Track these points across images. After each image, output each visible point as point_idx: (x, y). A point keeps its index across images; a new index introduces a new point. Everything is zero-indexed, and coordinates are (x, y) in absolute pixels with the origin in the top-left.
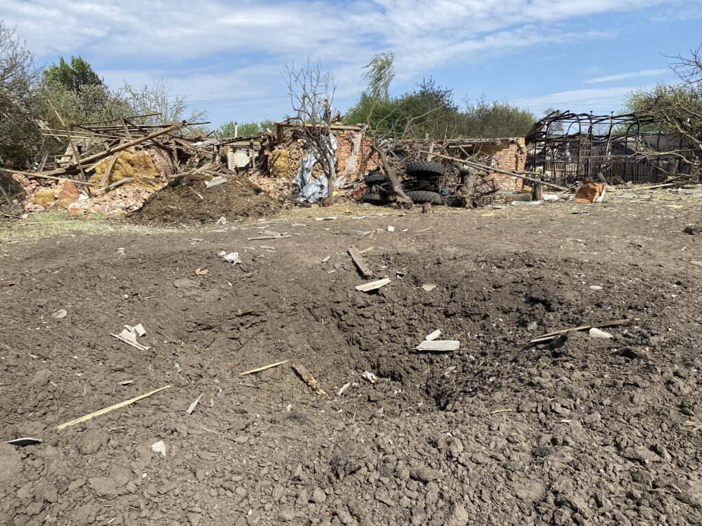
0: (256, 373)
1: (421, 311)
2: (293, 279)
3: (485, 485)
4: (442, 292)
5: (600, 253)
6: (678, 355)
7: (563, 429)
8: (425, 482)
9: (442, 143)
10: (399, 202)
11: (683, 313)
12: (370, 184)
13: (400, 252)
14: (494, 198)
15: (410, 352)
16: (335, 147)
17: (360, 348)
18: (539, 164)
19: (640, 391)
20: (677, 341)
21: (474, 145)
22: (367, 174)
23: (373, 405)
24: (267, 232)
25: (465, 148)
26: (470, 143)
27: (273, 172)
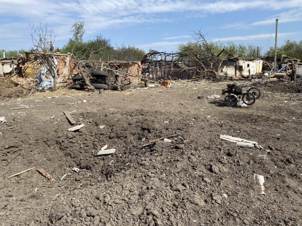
0: (18, 175)
1: (99, 137)
2: (36, 128)
3: (119, 212)
4: (108, 128)
5: (169, 108)
6: (193, 146)
7: (151, 182)
8: (93, 217)
9: (107, 63)
10: (88, 89)
11: (195, 130)
12: (75, 80)
13: (89, 111)
14: (130, 86)
15: (94, 156)
16: (56, 63)
17: (71, 157)
18: (147, 72)
19: (179, 162)
20: (193, 141)
21: (120, 64)
22: (73, 76)
23: (78, 182)
24: (21, 105)
25: (117, 65)
26: (119, 63)
27: (25, 75)
